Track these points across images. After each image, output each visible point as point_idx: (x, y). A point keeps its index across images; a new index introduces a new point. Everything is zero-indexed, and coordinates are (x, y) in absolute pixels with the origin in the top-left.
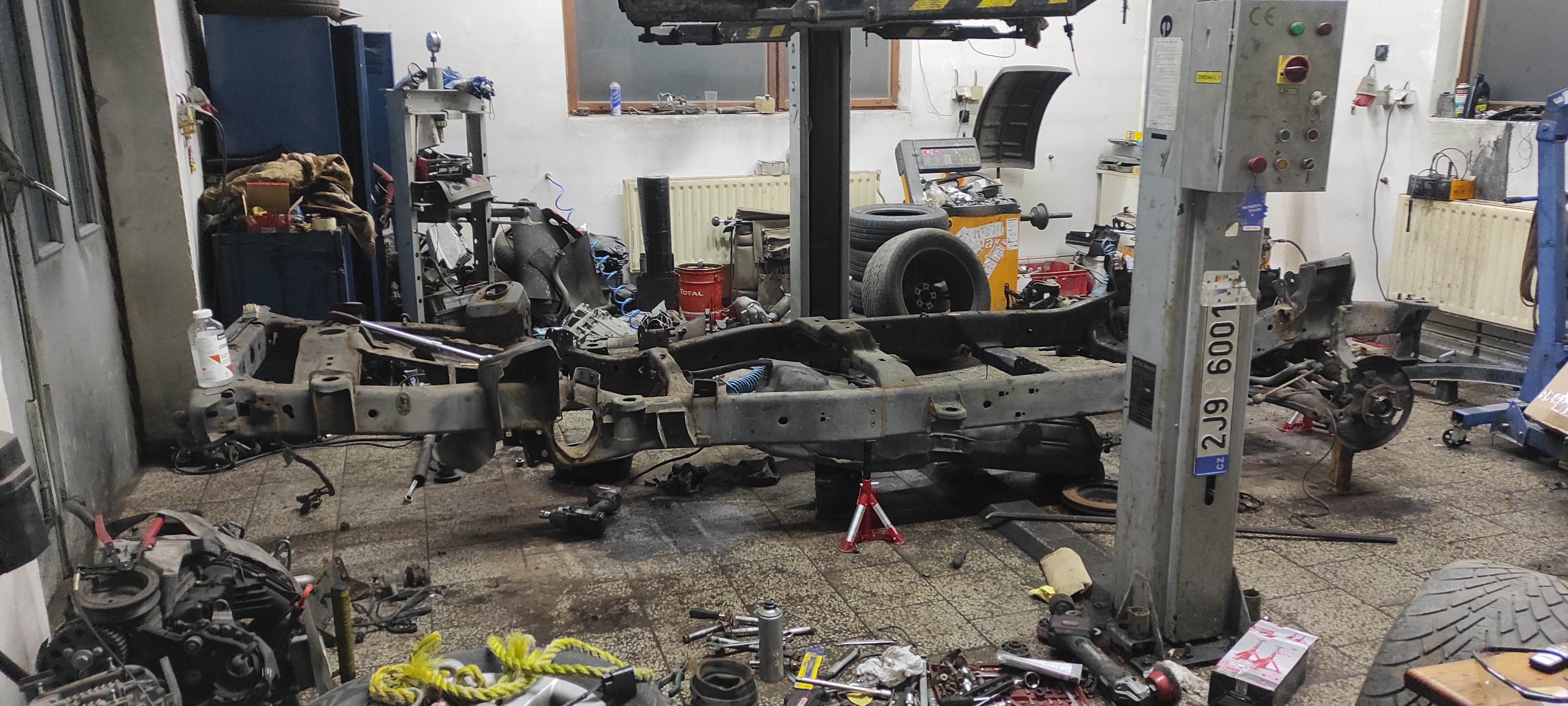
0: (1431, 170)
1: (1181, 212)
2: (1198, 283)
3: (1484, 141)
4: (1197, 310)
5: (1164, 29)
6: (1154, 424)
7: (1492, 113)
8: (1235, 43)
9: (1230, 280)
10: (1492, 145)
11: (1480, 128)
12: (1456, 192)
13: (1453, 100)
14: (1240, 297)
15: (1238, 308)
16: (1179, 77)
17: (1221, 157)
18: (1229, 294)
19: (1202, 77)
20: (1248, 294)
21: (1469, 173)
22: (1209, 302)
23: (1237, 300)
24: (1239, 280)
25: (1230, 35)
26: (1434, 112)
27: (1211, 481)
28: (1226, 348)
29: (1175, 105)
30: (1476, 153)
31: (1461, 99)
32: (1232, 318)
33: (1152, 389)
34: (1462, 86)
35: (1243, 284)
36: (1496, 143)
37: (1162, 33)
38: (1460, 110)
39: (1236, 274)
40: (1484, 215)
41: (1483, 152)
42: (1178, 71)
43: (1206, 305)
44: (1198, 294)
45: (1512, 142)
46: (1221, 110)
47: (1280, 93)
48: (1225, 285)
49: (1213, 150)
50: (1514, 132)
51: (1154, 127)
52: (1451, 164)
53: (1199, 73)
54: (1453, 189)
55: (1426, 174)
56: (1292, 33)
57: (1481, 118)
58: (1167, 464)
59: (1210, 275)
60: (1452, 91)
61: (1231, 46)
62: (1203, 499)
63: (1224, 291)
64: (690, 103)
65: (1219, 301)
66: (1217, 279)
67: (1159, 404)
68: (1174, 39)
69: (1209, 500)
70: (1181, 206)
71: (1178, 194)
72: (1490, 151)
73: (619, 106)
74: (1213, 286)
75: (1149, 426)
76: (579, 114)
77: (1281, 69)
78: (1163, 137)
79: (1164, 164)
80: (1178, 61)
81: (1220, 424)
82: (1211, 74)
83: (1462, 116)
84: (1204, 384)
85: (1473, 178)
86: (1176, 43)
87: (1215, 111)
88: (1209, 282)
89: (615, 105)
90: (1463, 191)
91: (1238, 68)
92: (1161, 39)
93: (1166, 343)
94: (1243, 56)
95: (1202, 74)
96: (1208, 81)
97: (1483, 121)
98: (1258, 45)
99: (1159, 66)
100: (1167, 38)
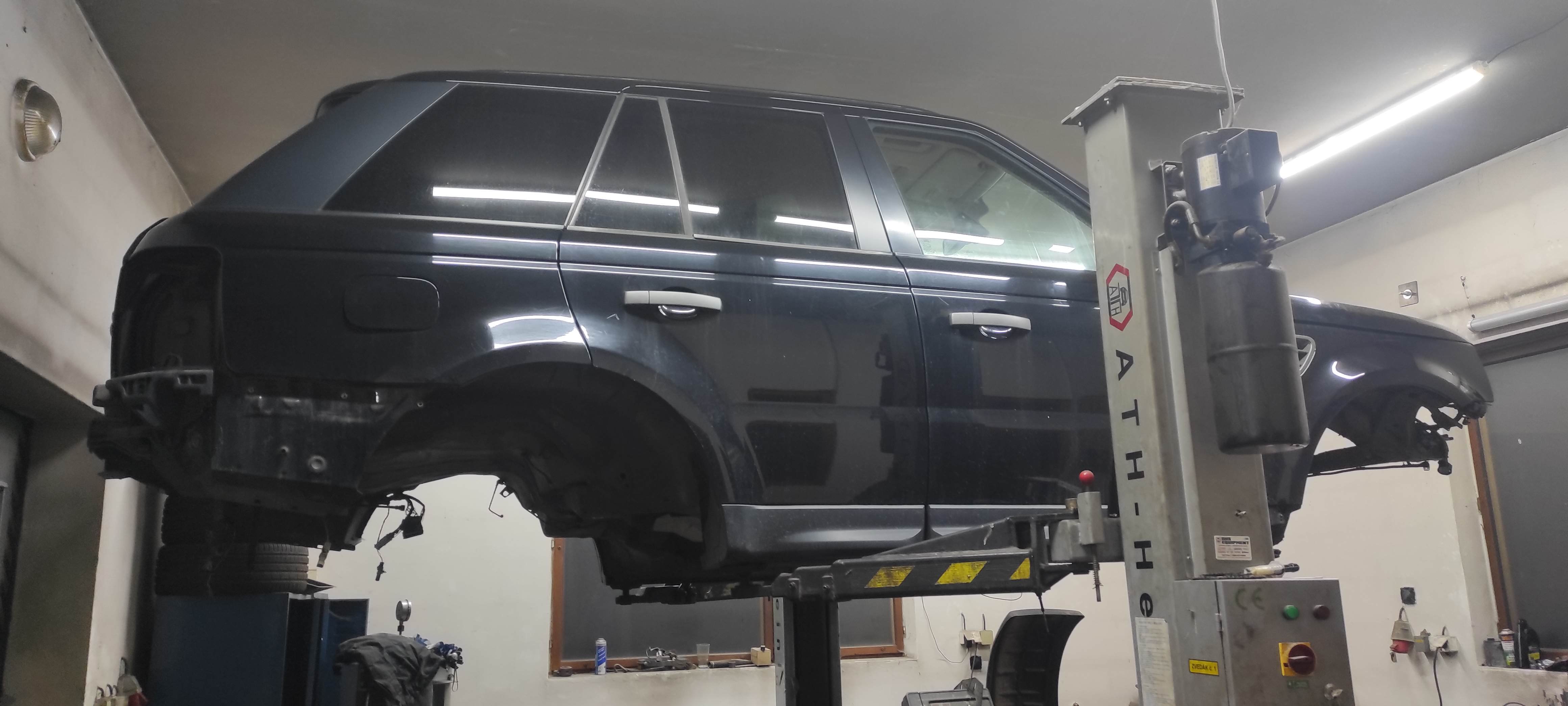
3: (1550, 694)
5: (1144, 607)
7: (1548, 662)
8: (1225, 629)
10: (1560, 699)
11: (1540, 679)
13: (1501, 647)
16: (1170, 664)
19: (1196, 667)
25: (1217, 620)
26: (1483, 661)
31: (1508, 646)
34: (1505, 632)
37: (1143, 614)
38: (1511, 658)
42: (1168, 658)
47: (1289, 686)
53: (1192, 662)
56: (1287, 617)
57: (1537, 668)
60: (1497, 638)
61: (1221, 633)
64: (681, 657)
68: (1157, 620)
73: (604, 664)
76: (562, 673)
77: (1283, 658)
80: (1166, 646)
82: (1205, 664)
83: (1516, 665)
86: (1160, 625)
89: (600, 663)
91: (1235, 657)
92: (1143, 619)
94: (1237, 644)
95: (1196, 662)
96: (1203, 671)
97: (1541, 672)
98: (1251, 632)
99: (1146, 650)
100: (1149, 619)
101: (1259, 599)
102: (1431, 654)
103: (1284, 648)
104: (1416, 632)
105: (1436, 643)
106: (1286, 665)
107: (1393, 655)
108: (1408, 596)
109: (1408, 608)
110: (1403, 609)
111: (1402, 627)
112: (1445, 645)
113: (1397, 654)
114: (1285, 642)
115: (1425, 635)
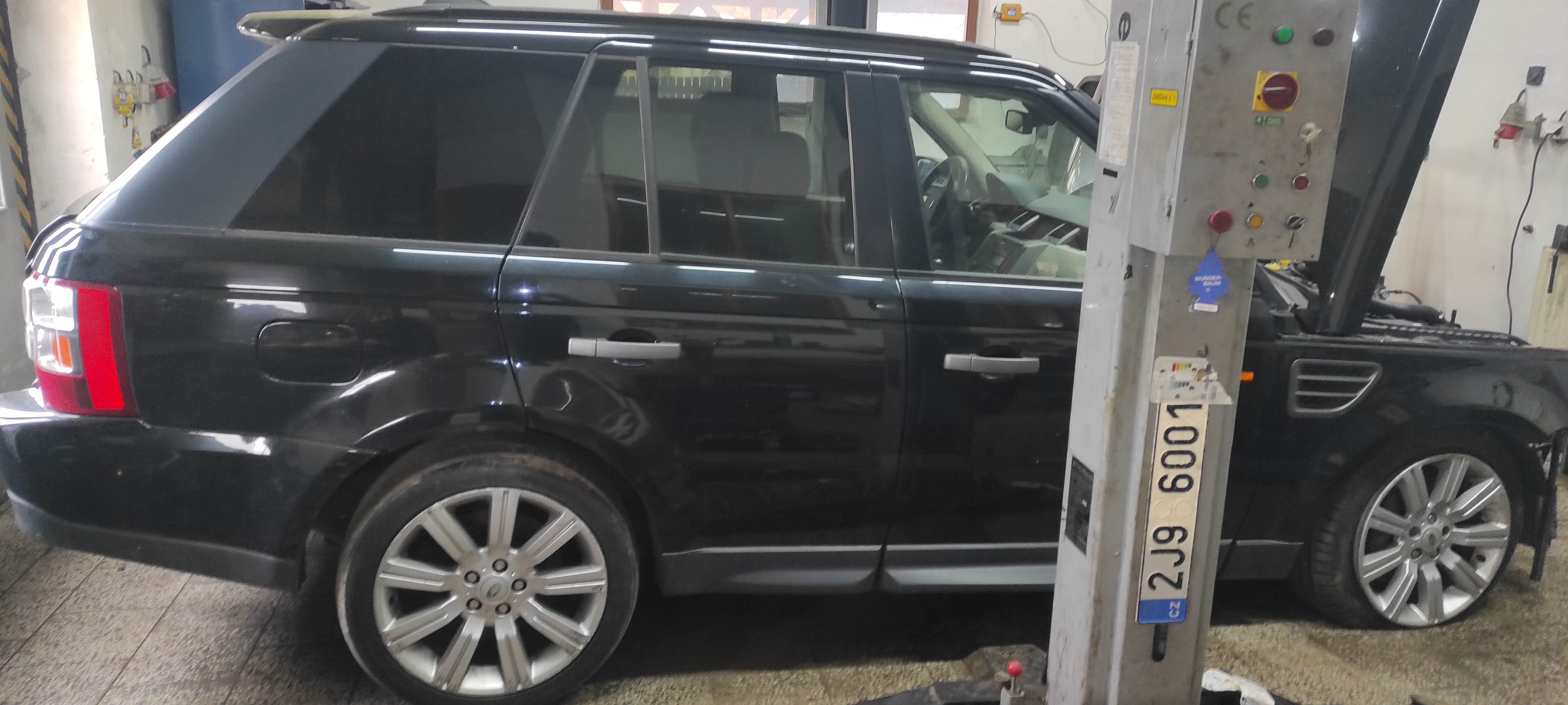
1: (1130, 275)
2: (1151, 371)
4: (1147, 406)
5: (1122, 30)
6: (1088, 548)
8: (1195, 50)
9: (1194, 369)
14: (1208, 393)
15: (1206, 408)
16: (1133, 94)
17: (1171, 206)
18: (1192, 388)
19: (1158, 97)
20: (1220, 389)
22: (1163, 398)
23: (1203, 397)
24: (1208, 370)
25: (1188, 40)
27: (1161, 632)
28: (1187, 459)
29: (1126, 132)
32: (1197, 420)
33: (1089, 503)
35: (1214, 375)
37: (1120, 37)
39: (1202, 363)
42: (1131, 87)
43: (1158, 402)
44: (1148, 386)
46: (1173, 143)
47: (1257, 123)
48: (1186, 375)
51: (1106, 161)
53: (1154, 92)
56: (1276, 40)
58: (1100, 603)
59: (1166, 362)
61: (1190, 56)
62: (1150, 654)
63: (1184, 384)
65: (1178, 396)
66: (1175, 367)
67: (1095, 524)
68: (1131, 44)
69: (1158, 656)
70: (1128, 268)
71: (1126, 250)
74: (1169, 375)
75: (1083, 549)
77: (1258, 90)
78: (1113, 174)
79: (1110, 210)
80: (1133, 74)
81: (1177, 557)
82: (1166, 93)
84: (1154, 504)
86: (1131, 49)
87: (1168, 144)
88: (1162, 371)
91: (1199, 83)
93: (1106, 446)
94: (1204, 68)
95: (1158, 92)
96: (1163, 102)
98: (1226, 56)
99: (1114, 80)
100: (1125, 43)
101: (1247, 16)
102: (1540, 141)
103: (1261, 77)
104: (1531, 116)
105: (1548, 129)
106: (1259, 97)
107: (1496, 141)
108: (1536, 76)
109: (1532, 90)
110: (1524, 91)
111: (1517, 110)
112: (1558, 132)
113: (1502, 141)
114: (1266, 71)
115: (1540, 120)
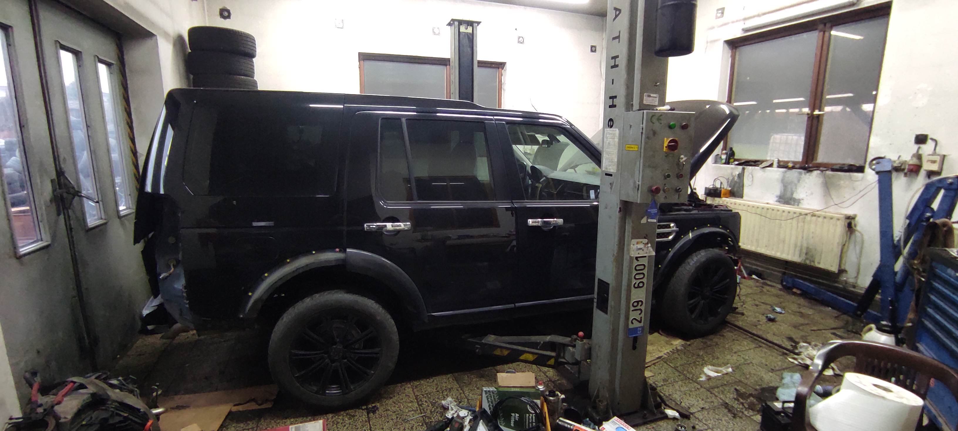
0: (713, 185)
1: (620, 211)
2: (629, 245)
3: (734, 174)
4: (628, 258)
5: (610, 124)
6: (609, 313)
7: (736, 163)
8: (644, 132)
9: (643, 243)
10: (737, 175)
11: (732, 168)
12: (724, 194)
13: (721, 157)
14: (648, 251)
15: (647, 257)
16: (617, 147)
17: (639, 186)
18: (643, 250)
19: (629, 147)
20: (652, 250)
21: (728, 186)
22: (634, 254)
23: (647, 253)
24: (647, 243)
25: (641, 128)
26: (713, 162)
27: (635, 339)
28: (642, 276)
29: (616, 160)
30: (731, 178)
31: (724, 157)
32: (645, 261)
33: (608, 295)
34: (724, 152)
35: (649, 245)
36: (739, 175)
37: (609, 126)
38: (724, 161)
39: (645, 241)
40: (735, 204)
41: (733, 179)
42: (617, 144)
43: (632, 256)
44: (628, 250)
45: (745, 175)
46: (638, 163)
47: (665, 156)
48: (641, 246)
49: (635, 183)
50: (745, 171)
51: (606, 170)
52: (721, 183)
53: (627, 146)
54: (722, 193)
55: (712, 187)
56: (670, 127)
57: (732, 164)
58: (614, 332)
59: (634, 241)
60: (720, 153)
61: (642, 133)
62: (632, 348)
63: (641, 249)
65: (639, 254)
66: (637, 243)
67: (611, 303)
68: (614, 129)
69: (635, 348)
70: (620, 208)
71: (619, 202)
72: (736, 178)
74: (636, 246)
75: (606, 312)
77: (666, 144)
78: (611, 175)
79: (611, 188)
80: (617, 140)
81: (639, 312)
82: (633, 146)
83: (725, 163)
84: (632, 293)
85: (730, 189)
86: (616, 131)
87: (635, 164)
88: (634, 245)
90: (726, 194)
91: (646, 143)
92: (609, 129)
93: (614, 274)
94: (648, 138)
96: (631, 149)
97: (733, 166)
98: (654, 133)
99: (607, 142)
100: (611, 129)
101: (660, 120)
103: (667, 140)
106: (666, 147)
114: (668, 138)
